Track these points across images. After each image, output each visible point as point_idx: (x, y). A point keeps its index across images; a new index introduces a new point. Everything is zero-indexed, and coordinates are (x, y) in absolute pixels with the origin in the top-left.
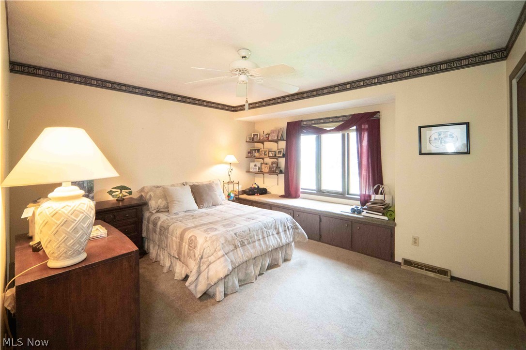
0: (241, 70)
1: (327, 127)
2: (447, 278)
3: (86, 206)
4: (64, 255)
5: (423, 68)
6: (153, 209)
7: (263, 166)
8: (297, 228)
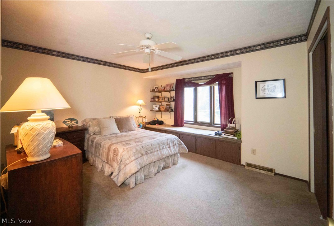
0: (146, 46)
1: (201, 82)
2: (272, 174)
3: (50, 125)
4: (37, 154)
5: (258, 46)
6: (91, 132)
7: (161, 107)
8: (181, 144)
